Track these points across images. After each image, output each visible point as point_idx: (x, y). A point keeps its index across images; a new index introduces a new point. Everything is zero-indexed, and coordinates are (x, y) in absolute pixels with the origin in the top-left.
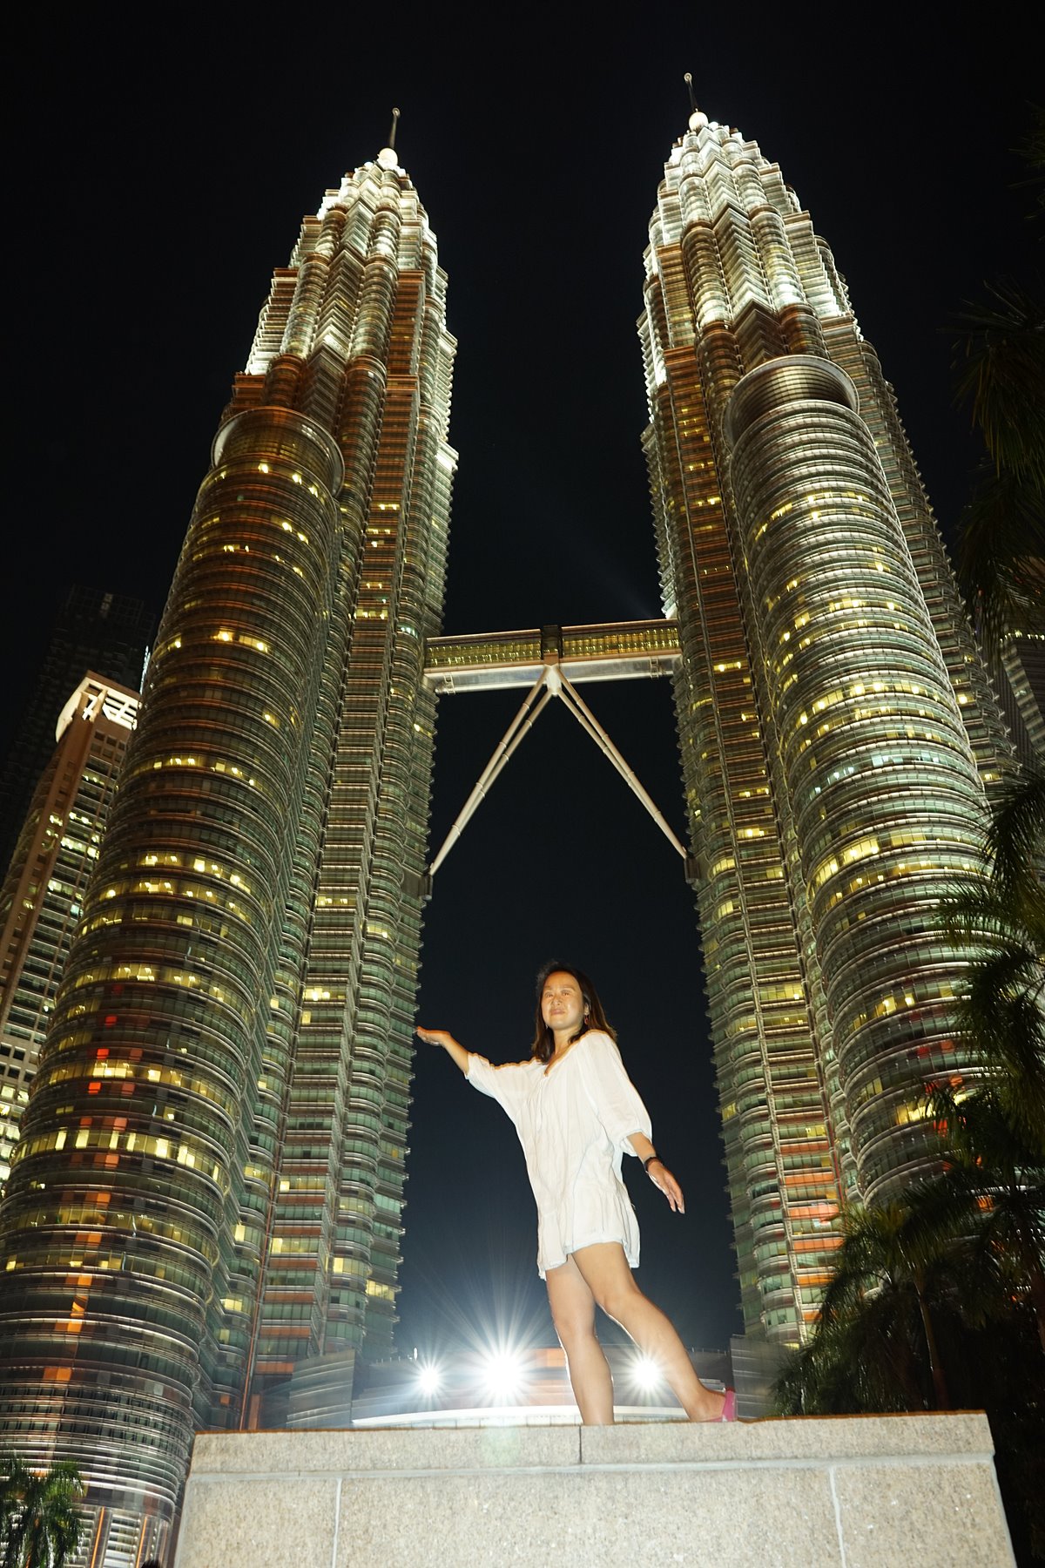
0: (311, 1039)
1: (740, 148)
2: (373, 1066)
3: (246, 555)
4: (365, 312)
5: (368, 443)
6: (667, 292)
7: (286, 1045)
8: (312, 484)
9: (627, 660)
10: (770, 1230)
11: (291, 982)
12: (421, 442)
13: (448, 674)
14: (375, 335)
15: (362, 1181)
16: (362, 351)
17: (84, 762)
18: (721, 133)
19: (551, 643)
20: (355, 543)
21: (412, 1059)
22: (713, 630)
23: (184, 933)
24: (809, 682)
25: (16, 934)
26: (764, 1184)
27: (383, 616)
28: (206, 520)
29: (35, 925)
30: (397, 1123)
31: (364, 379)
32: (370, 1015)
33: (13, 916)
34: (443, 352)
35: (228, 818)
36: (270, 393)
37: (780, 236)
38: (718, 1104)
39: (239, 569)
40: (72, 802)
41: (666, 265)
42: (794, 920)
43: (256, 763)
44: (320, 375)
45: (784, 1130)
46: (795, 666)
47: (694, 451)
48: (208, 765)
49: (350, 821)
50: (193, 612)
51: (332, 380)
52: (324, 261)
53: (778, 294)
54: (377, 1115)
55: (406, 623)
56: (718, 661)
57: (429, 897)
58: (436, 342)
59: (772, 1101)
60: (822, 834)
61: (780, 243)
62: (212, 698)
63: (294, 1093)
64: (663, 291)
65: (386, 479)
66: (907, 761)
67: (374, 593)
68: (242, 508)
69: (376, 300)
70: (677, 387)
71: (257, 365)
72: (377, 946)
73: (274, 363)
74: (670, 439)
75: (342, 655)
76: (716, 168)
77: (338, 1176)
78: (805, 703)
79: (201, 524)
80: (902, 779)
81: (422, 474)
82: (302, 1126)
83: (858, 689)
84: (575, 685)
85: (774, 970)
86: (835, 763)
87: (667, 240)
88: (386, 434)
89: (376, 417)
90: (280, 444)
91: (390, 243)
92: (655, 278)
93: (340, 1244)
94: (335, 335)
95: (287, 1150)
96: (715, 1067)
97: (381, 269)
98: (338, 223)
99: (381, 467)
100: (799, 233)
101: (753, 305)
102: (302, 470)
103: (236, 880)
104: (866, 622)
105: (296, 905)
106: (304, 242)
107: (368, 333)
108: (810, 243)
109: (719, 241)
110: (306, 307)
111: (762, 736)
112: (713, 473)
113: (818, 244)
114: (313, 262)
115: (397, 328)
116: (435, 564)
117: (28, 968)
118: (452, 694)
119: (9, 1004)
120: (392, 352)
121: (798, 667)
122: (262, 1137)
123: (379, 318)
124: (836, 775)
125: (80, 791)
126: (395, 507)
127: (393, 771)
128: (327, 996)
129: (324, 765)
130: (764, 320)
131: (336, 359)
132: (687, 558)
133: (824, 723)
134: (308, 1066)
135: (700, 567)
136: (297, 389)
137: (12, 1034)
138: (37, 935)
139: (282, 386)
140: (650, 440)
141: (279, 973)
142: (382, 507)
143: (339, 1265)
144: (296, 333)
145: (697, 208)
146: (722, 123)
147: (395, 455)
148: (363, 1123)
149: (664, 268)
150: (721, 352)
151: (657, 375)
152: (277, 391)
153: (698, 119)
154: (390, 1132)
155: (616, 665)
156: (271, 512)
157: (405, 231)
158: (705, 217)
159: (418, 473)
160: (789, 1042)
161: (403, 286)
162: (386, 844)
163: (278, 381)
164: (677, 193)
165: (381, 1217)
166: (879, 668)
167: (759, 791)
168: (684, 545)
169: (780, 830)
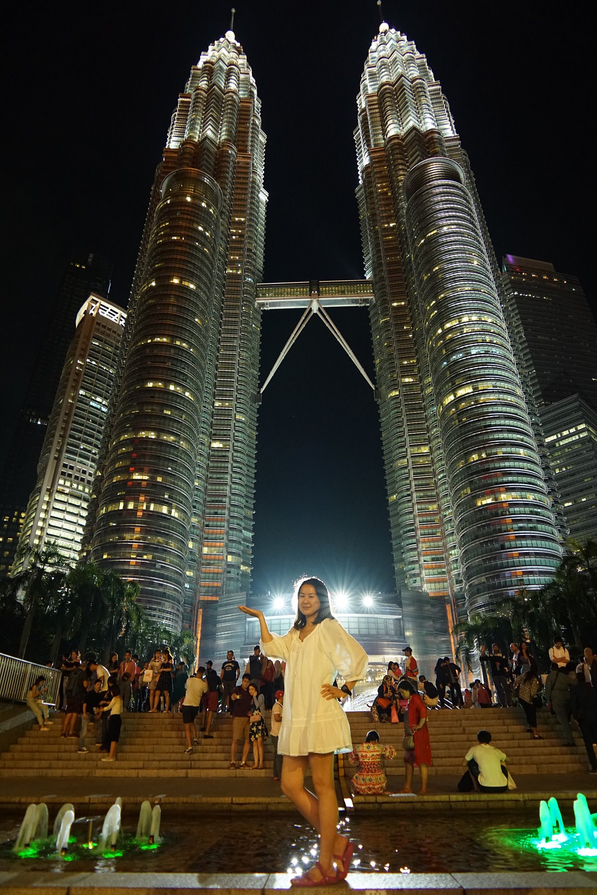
0: (216, 465)
1: (406, 45)
2: (241, 476)
3: (183, 242)
4: (225, 119)
5: (230, 187)
6: (371, 118)
7: (205, 467)
8: (211, 208)
9: (349, 298)
10: (410, 547)
11: (206, 439)
12: (253, 187)
13: (266, 301)
14: (231, 132)
15: (238, 524)
16: (225, 139)
17: (92, 335)
18: (396, 36)
19: (315, 289)
20: (226, 237)
21: (255, 473)
22: (391, 286)
23: (166, 417)
24: (443, 315)
25: (66, 414)
26: (408, 528)
27: (239, 273)
28: (162, 224)
29: (74, 410)
30: (249, 500)
31: (227, 154)
32: (239, 454)
33: (64, 405)
34: (261, 142)
35: (182, 366)
36: (182, 159)
37: (425, 92)
38: (387, 495)
39: (180, 248)
40: (87, 354)
41: (370, 104)
42: (426, 419)
43: (193, 341)
44: (206, 151)
45: (419, 507)
46: (435, 307)
47: (384, 200)
48: (172, 342)
49: (228, 368)
50: (159, 269)
51: (211, 154)
52: (204, 91)
53: (425, 123)
54: (243, 497)
55: (249, 277)
56: (394, 301)
57: (260, 403)
58: (258, 136)
59: (415, 495)
60: (447, 383)
61: (426, 97)
62: (172, 310)
63: (209, 487)
64: (369, 118)
65: (238, 205)
66: (487, 352)
67: (234, 262)
68: (179, 219)
69: (230, 113)
70: (376, 167)
71: (173, 143)
72: (240, 425)
73: (183, 144)
74: (371, 193)
75: (221, 290)
76: (395, 55)
77: (228, 521)
78: (441, 324)
79: (160, 225)
80: (484, 360)
81: (254, 204)
82: (213, 501)
83: (465, 319)
84: (324, 308)
85: (416, 440)
86: (455, 352)
87: (370, 91)
88: (238, 183)
89: (233, 174)
90: (195, 187)
91: (236, 83)
92: (364, 110)
93: (230, 550)
94: (212, 131)
95: (207, 511)
96: (386, 480)
97: (232, 97)
98: (210, 69)
99: (236, 199)
100: (435, 92)
101: (414, 128)
102: (206, 200)
103: (187, 394)
104: (469, 288)
105: (207, 405)
106: (192, 80)
107: (227, 130)
108: (440, 98)
109: (397, 93)
110: (196, 115)
111: (414, 336)
112: (392, 211)
113: (444, 98)
114: (199, 91)
115: (240, 129)
116: (259, 248)
117: (72, 429)
118: (268, 311)
119: (65, 446)
120: (238, 141)
121: (438, 307)
122: (197, 506)
123: (232, 123)
124: (454, 357)
125: (91, 349)
126: (243, 219)
127: (245, 345)
128: (221, 446)
129: (216, 342)
130: (418, 136)
131: (213, 143)
132: (379, 251)
133: (450, 334)
134: (215, 476)
135: (386, 256)
136: (194, 157)
137: (68, 458)
138: (76, 415)
139: (187, 156)
140: (360, 193)
141: (201, 436)
142: (237, 219)
143: (230, 558)
144: (192, 129)
145: (386, 75)
146: (397, 30)
147: (242, 194)
148: (237, 500)
149: (369, 105)
150: (397, 151)
151: (364, 161)
152: (185, 158)
153: (384, 26)
154: (247, 505)
155: (344, 300)
156: (193, 221)
157: (242, 76)
158: (389, 80)
159: (252, 203)
160: (422, 470)
161: (243, 107)
162: (243, 379)
163: (185, 153)
164: (375, 66)
165: (245, 540)
166: (475, 309)
167: (411, 362)
168: (377, 246)
169: (421, 380)
